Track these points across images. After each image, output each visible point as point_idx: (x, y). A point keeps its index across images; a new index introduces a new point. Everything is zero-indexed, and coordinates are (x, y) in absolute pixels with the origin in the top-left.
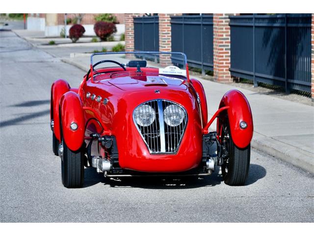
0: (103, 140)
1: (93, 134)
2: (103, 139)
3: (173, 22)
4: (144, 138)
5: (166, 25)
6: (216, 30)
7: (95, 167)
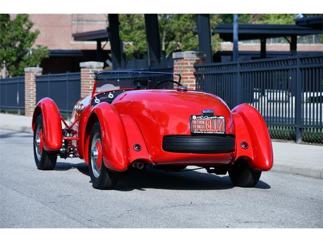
3: (38, 80)
6: (84, 83)
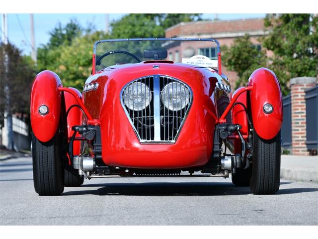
0: (84, 131)
1: (75, 126)
2: (85, 129)
4: (132, 123)
5: (300, 101)
7: (77, 168)
